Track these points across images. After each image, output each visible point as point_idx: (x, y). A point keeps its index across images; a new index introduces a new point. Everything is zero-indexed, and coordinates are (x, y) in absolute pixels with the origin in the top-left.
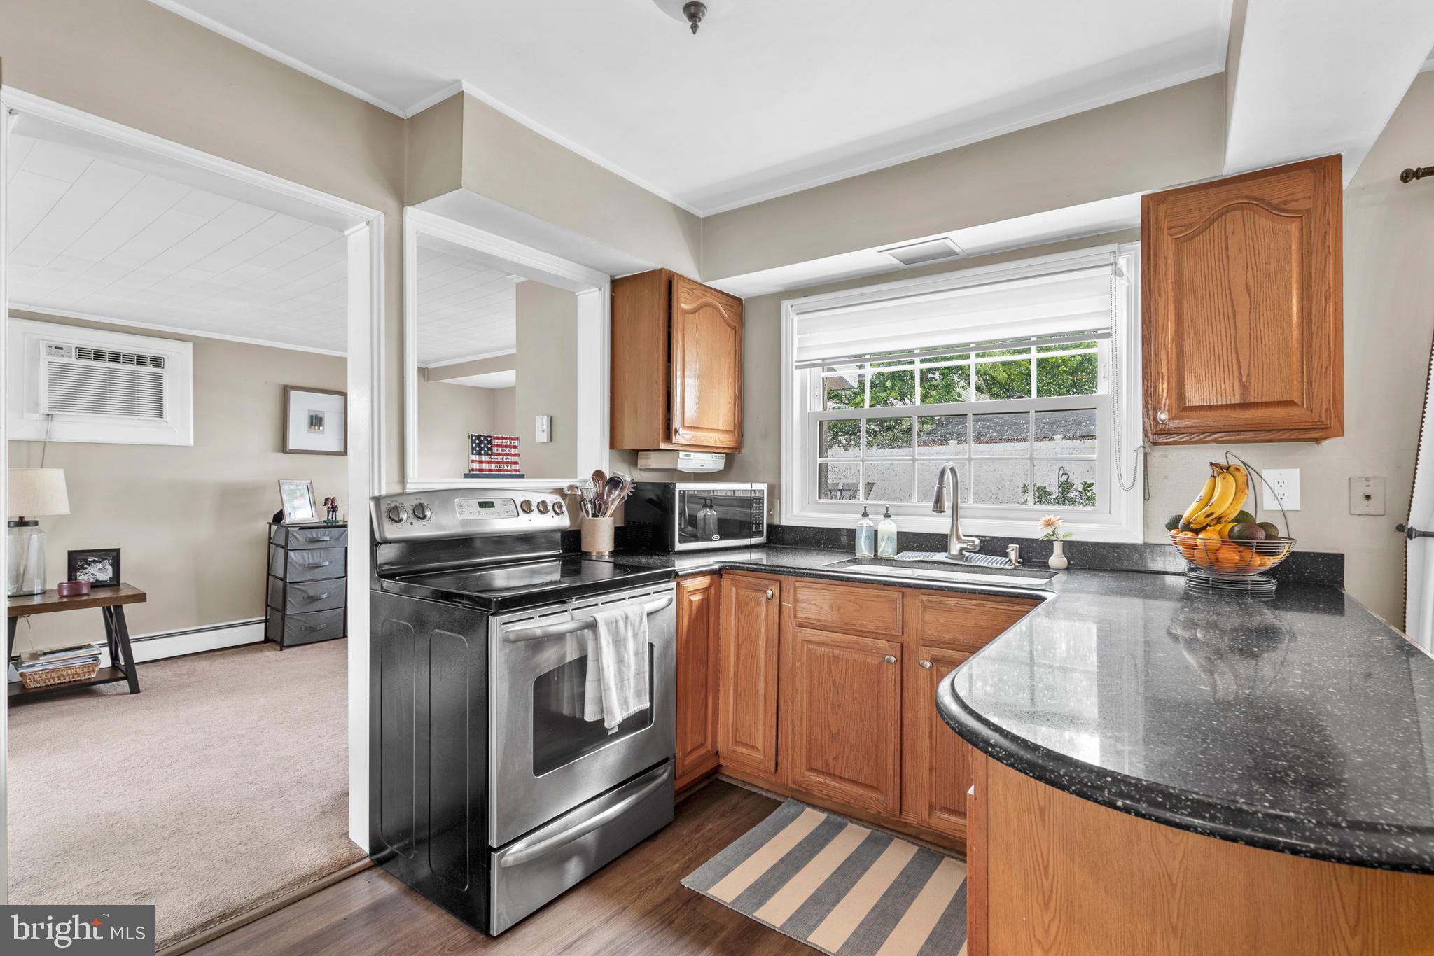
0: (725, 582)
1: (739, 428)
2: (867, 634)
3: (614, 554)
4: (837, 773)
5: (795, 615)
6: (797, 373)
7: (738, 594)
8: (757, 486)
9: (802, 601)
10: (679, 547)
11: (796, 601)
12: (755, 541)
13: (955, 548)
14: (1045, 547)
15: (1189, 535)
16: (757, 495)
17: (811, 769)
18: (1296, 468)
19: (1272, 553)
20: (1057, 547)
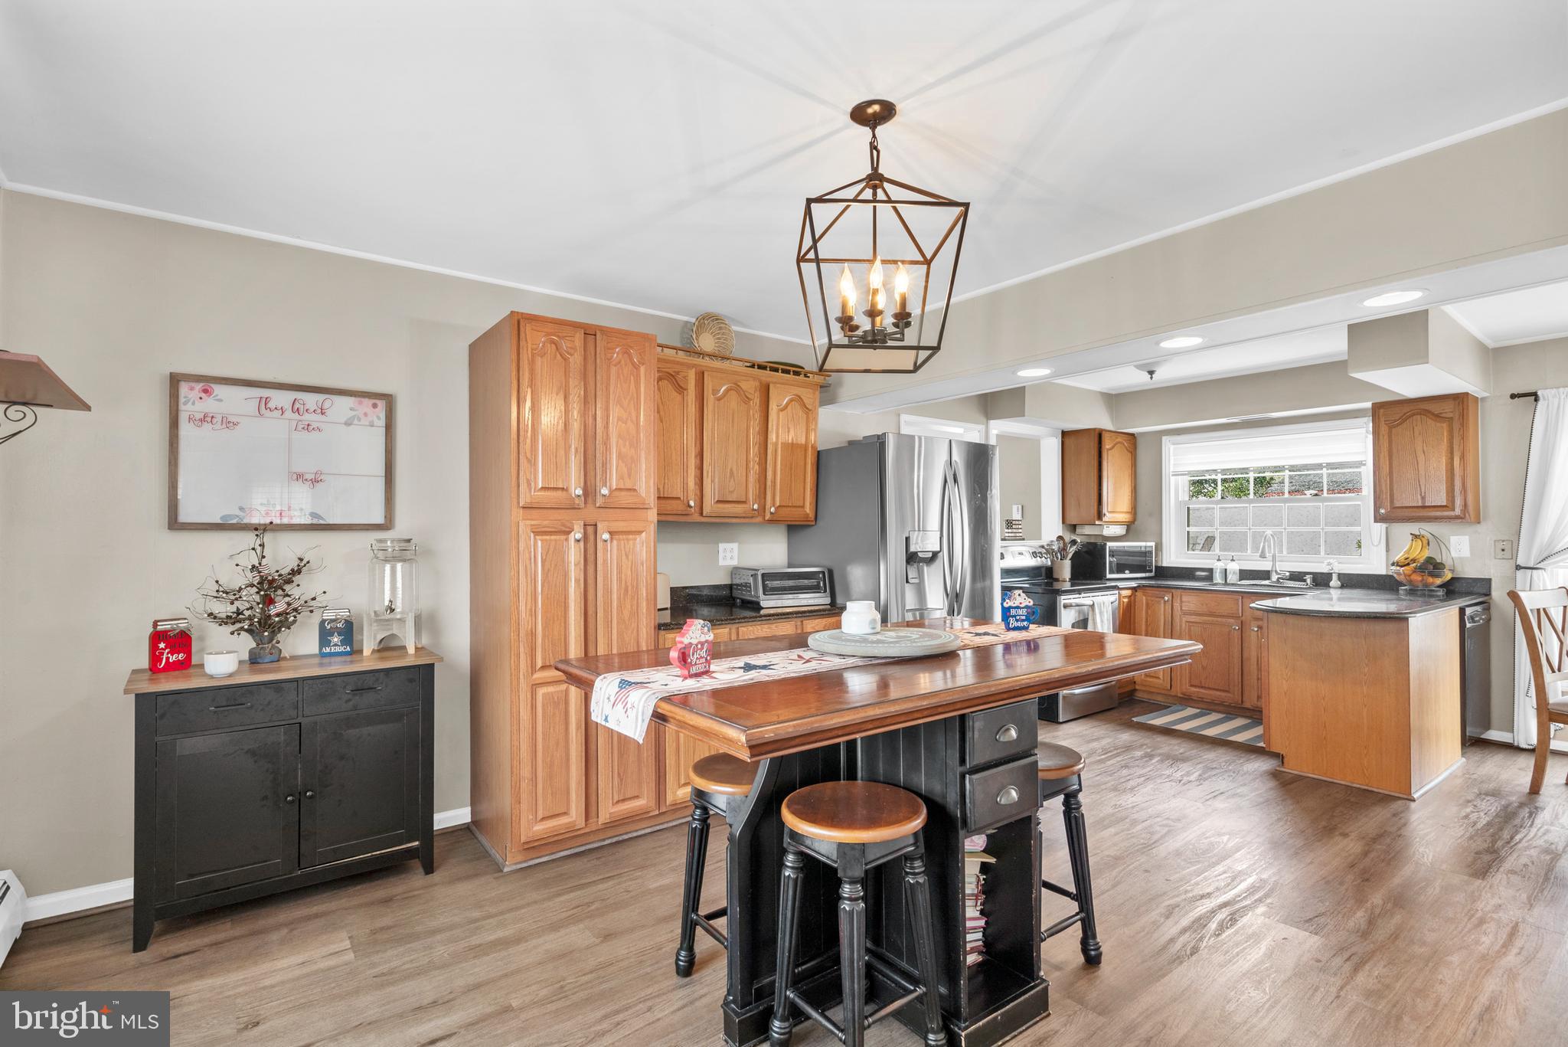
0: (1139, 594)
1: (1134, 510)
2: (1223, 616)
3: (1071, 579)
4: (1206, 686)
5: (1181, 609)
6: (1173, 479)
7: (1147, 600)
8: (1149, 544)
9: (1185, 602)
10: (1109, 576)
11: (1181, 602)
12: (1147, 575)
13: (1274, 577)
14: (1329, 576)
15: (1398, 568)
16: (1148, 549)
17: (1192, 686)
18: (1466, 535)
19: (1438, 576)
20: (1335, 577)
